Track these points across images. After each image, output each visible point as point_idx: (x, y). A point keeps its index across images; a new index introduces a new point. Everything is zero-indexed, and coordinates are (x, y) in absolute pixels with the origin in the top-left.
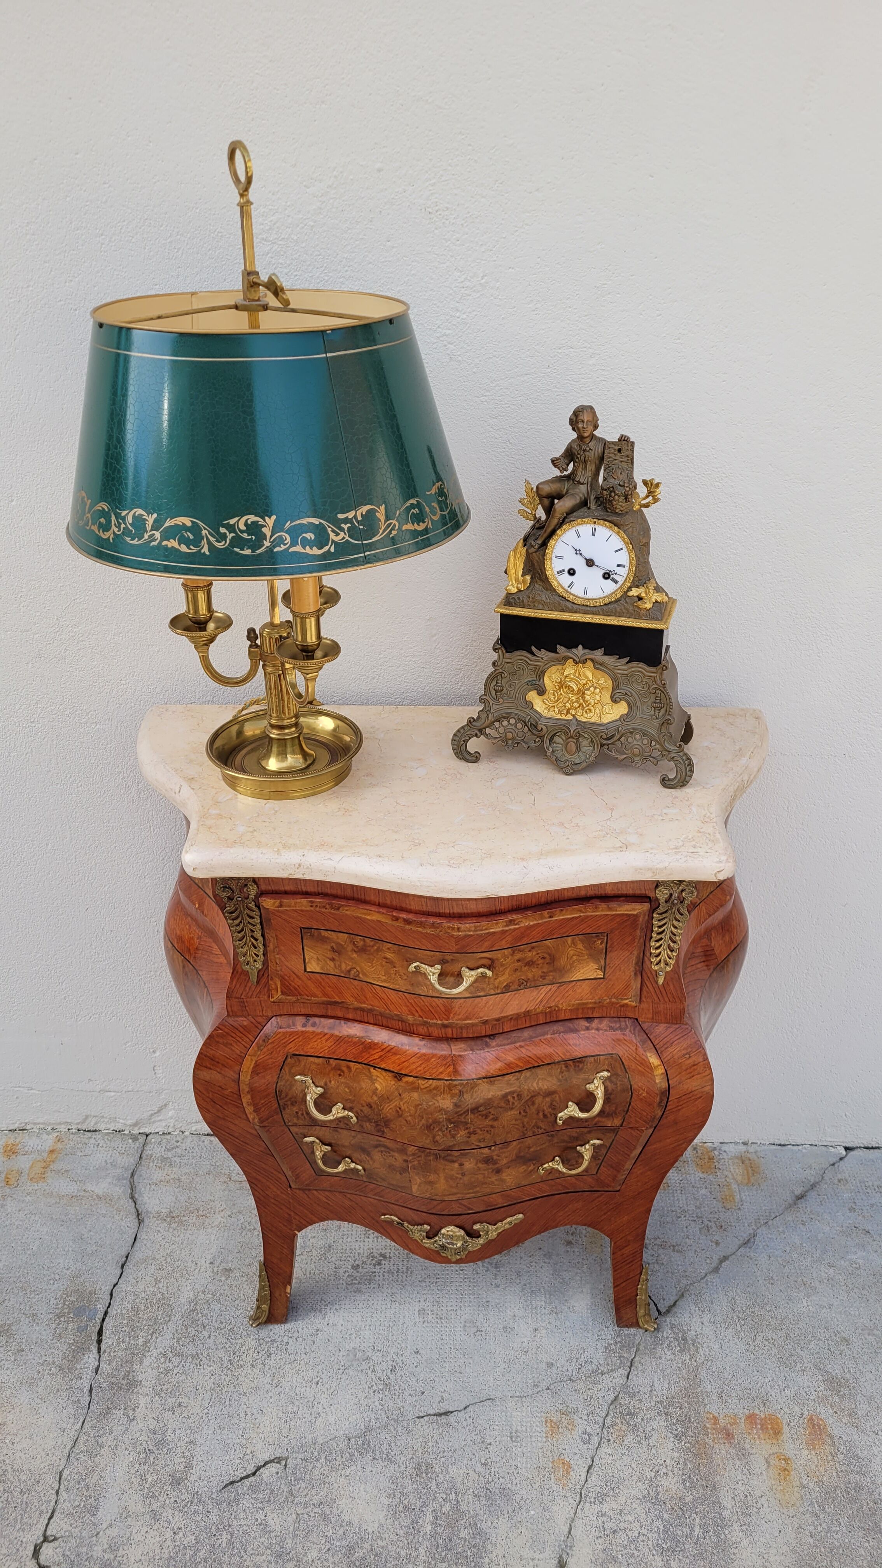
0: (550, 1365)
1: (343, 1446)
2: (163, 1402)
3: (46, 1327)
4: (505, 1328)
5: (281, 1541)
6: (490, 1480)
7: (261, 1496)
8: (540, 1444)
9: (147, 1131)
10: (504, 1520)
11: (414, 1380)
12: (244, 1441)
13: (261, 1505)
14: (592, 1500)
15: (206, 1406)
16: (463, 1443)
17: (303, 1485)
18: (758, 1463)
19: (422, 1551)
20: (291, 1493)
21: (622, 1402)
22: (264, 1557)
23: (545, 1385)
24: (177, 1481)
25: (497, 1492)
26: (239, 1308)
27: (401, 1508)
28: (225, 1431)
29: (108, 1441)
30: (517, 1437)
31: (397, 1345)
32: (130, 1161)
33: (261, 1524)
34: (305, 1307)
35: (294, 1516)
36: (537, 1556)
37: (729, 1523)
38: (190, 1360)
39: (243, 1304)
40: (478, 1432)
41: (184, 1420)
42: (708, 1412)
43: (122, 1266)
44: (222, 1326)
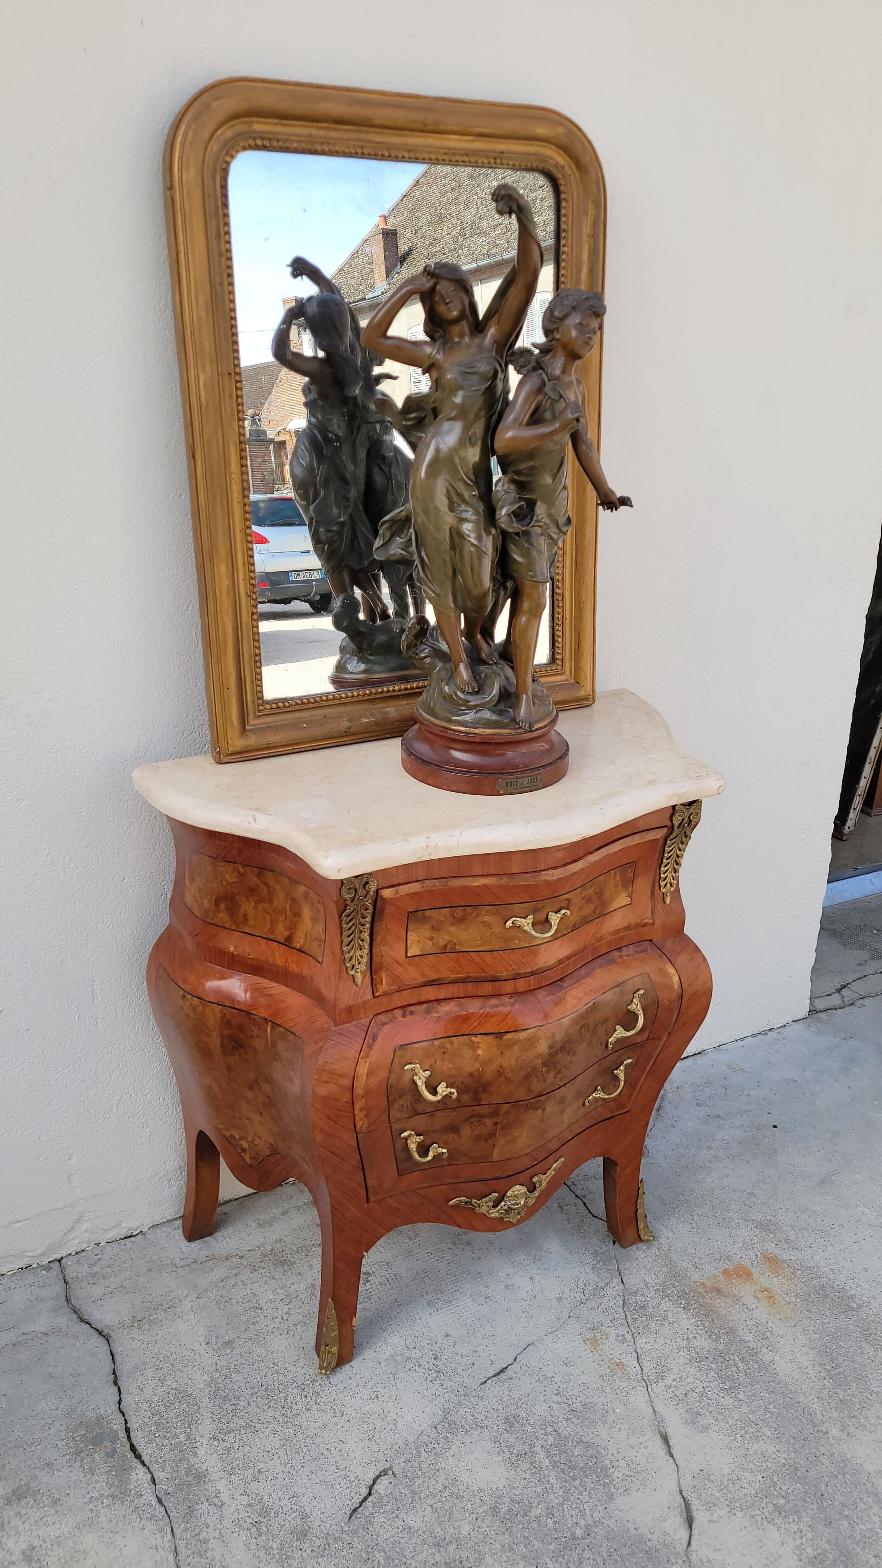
0: (560, 1299)
1: (433, 1434)
2: (241, 1477)
3: (70, 1469)
4: (506, 1287)
5: (432, 1533)
6: (571, 1403)
7: (389, 1507)
8: (590, 1360)
9: (58, 1256)
10: (601, 1427)
11: (459, 1357)
12: (342, 1473)
13: (394, 1515)
14: (655, 1380)
15: (287, 1461)
16: (531, 1386)
17: (420, 1481)
18: (750, 1301)
19: (553, 1480)
20: (413, 1492)
21: (630, 1301)
22: (425, 1553)
23: (565, 1315)
24: (302, 1534)
25: (581, 1408)
27: (514, 1458)
28: (319, 1473)
29: (210, 1534)
30: (570, 1362)
31: (427, 1337)
32: (58, 1289)
33: (404, 1529)
35: (429, 1508)
36: (642, 1439)
37: (759, 1350)
38: (243, 1432)
40: (536, 1373)
41: (273, 1482)
42: (695, 1282)
43: (116, 1383)
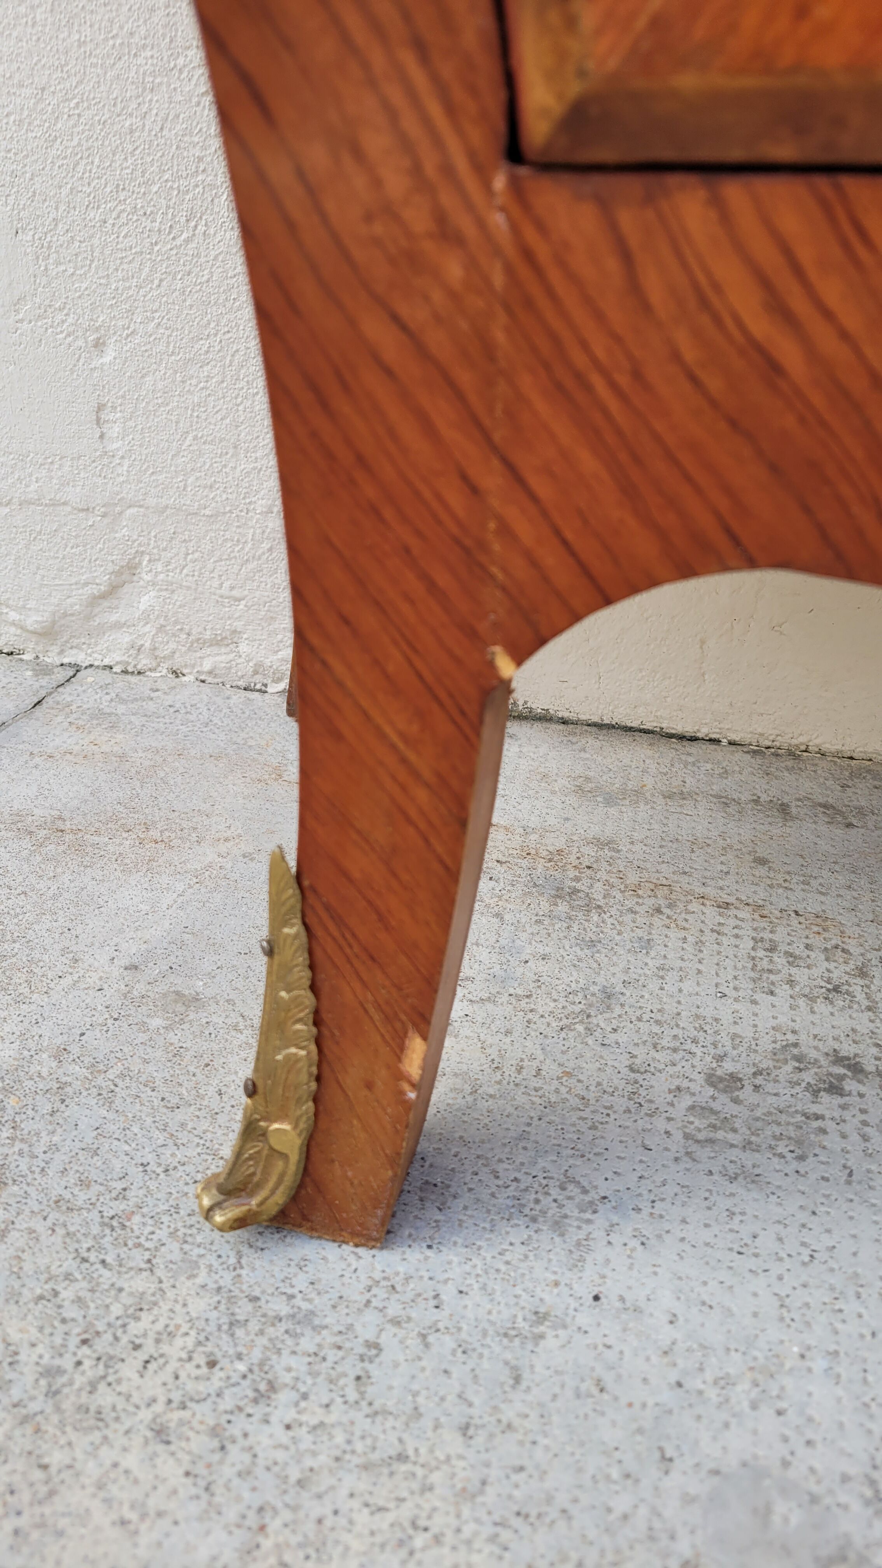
9: (82, 661)
26: (183, 1137)
34: (485, 1194)
39: (205, 1125)
44: (82, 1197)
